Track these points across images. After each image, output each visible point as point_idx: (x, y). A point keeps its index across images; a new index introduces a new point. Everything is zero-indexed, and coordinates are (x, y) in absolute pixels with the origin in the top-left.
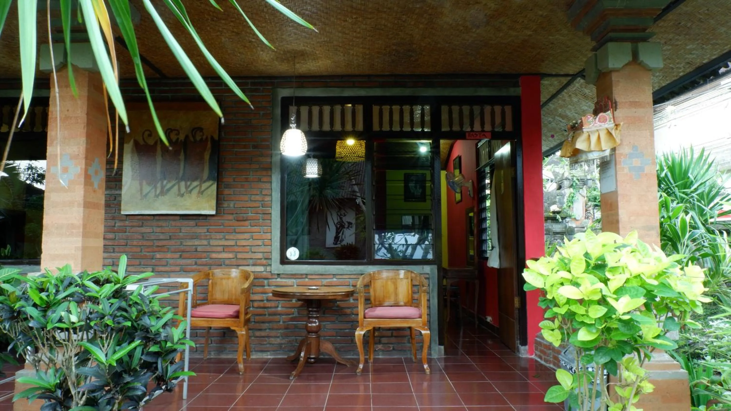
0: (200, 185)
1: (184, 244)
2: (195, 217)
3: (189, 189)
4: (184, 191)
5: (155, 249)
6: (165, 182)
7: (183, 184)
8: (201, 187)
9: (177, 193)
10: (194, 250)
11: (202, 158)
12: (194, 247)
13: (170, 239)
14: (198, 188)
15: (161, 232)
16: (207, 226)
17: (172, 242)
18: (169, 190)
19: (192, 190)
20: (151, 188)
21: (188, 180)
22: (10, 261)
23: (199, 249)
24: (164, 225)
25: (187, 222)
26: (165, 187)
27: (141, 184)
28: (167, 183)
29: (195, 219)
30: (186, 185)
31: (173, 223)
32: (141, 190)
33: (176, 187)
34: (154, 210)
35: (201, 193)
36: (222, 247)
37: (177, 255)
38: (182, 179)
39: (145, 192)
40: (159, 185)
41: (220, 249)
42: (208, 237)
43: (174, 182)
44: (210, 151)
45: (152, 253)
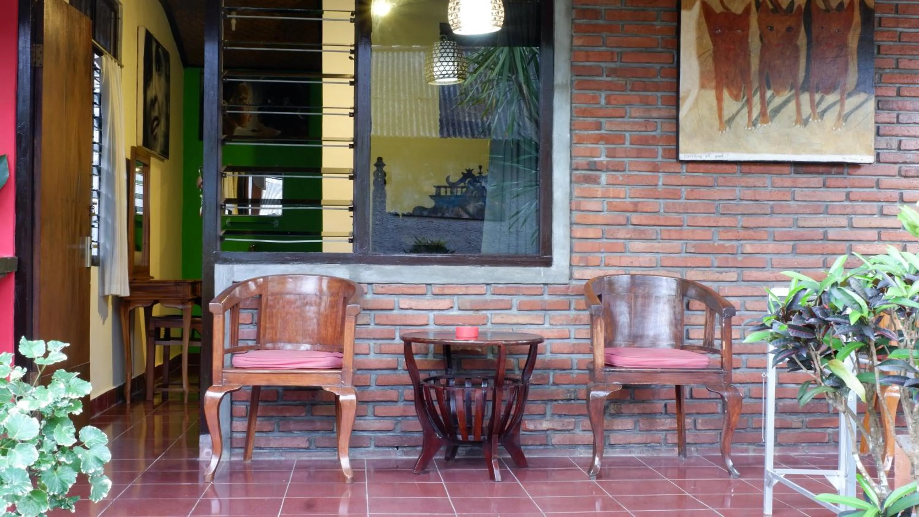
0: (842, 101)
1: (801, 223)
2: (821, 169)
3: (819, 110)
4: (808, 114)
5: (743, 233)
6: (769, 93)
7: (805, 98)
8: (842, 106)
9: (795, 118)
10: (822, 237)
11: (843, 45)
12: (821, 230)
13: (773, 213)
14: (837, 107)
15: (753, 199)
16: (846, 187)
17: (776, 220)
18: (777, 110)
19: (825, 111)
20: (740, 104)
21: (817, 90)
22: (439, 256)
23: (832, 234)
24: (758, 184)
25: (805, 179)
26: (769, 103)
27: (719, 99)
28: (773, 96)
29: (822, 173)
30: (812, 101)
31: (778, 180)
32: (720, 109)
33: (792, 105)
34: (748, 152)
35: (844, 118)
36: (876, 232)
37: (787, 247)
38: (806, 87)
39: (727, 115)
40: (756, 99)
41: (873, 234)
42: (849, 210)
43: (786, 94)
44: (859, 31)
45: (734, 243)
